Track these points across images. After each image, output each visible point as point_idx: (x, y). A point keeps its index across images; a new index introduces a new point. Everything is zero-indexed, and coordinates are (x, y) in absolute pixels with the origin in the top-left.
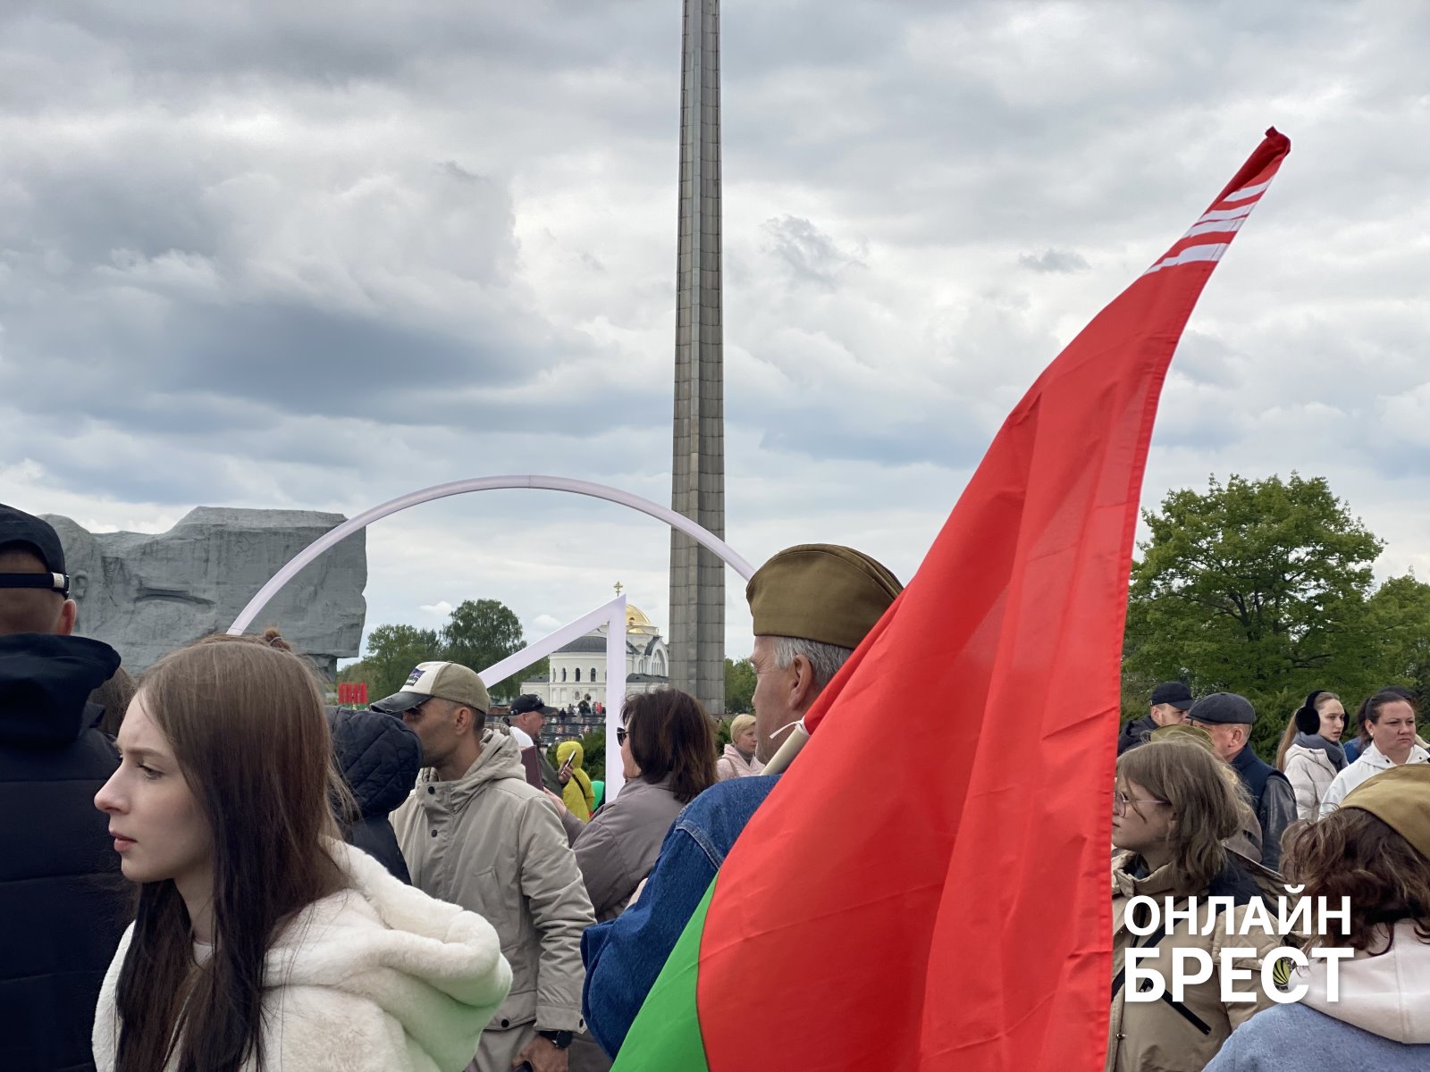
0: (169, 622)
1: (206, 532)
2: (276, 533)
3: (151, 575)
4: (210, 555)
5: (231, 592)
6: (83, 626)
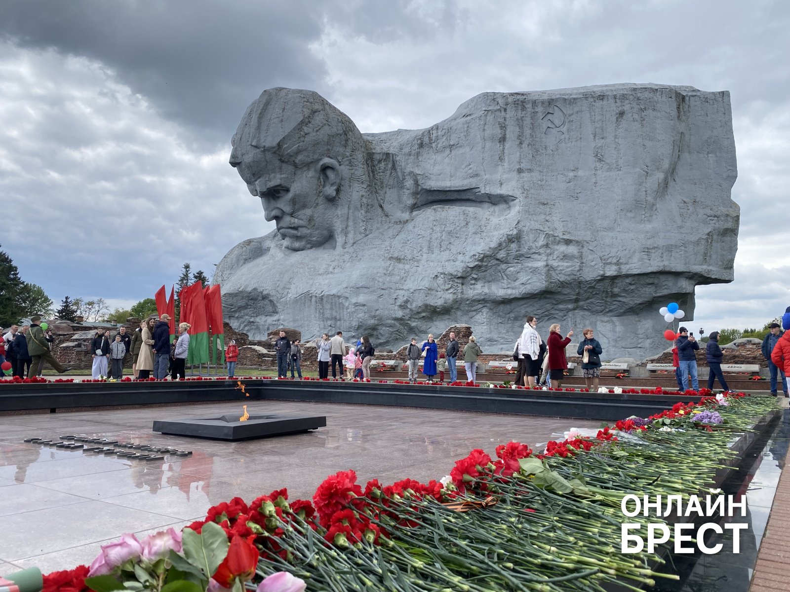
0: (450, 228)
1: (501, 101)
2: (602, 97)
3: (430, 172)
4: (507, 132)
5: (539, 182)
6: (340, 239)
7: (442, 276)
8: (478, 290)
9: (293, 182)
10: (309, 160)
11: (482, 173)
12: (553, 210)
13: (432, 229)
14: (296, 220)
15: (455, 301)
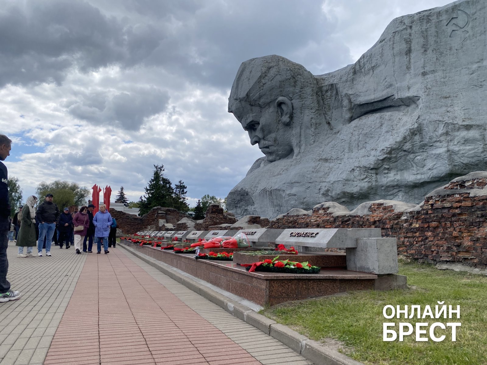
1: (407, 21)
3: (360, 91)
4: (412, 45)
5: (442, 80)
6: (296, 151)
7: (358, 169)
8: (392, 177)
9: (261, 117)
10: (268, 101)
11: (394, 83)
12: (455, 101)
13: (352, 133)
14: (267, 142)
15: (370, 188)
